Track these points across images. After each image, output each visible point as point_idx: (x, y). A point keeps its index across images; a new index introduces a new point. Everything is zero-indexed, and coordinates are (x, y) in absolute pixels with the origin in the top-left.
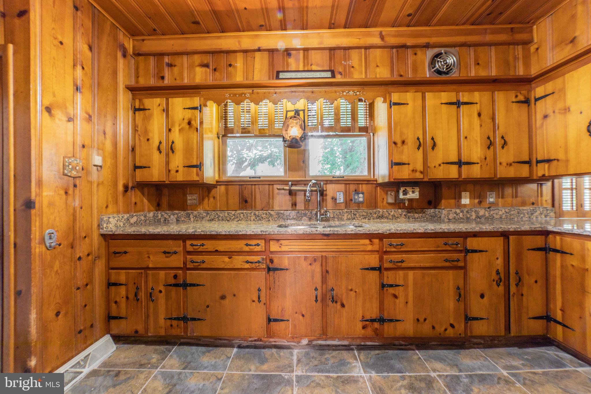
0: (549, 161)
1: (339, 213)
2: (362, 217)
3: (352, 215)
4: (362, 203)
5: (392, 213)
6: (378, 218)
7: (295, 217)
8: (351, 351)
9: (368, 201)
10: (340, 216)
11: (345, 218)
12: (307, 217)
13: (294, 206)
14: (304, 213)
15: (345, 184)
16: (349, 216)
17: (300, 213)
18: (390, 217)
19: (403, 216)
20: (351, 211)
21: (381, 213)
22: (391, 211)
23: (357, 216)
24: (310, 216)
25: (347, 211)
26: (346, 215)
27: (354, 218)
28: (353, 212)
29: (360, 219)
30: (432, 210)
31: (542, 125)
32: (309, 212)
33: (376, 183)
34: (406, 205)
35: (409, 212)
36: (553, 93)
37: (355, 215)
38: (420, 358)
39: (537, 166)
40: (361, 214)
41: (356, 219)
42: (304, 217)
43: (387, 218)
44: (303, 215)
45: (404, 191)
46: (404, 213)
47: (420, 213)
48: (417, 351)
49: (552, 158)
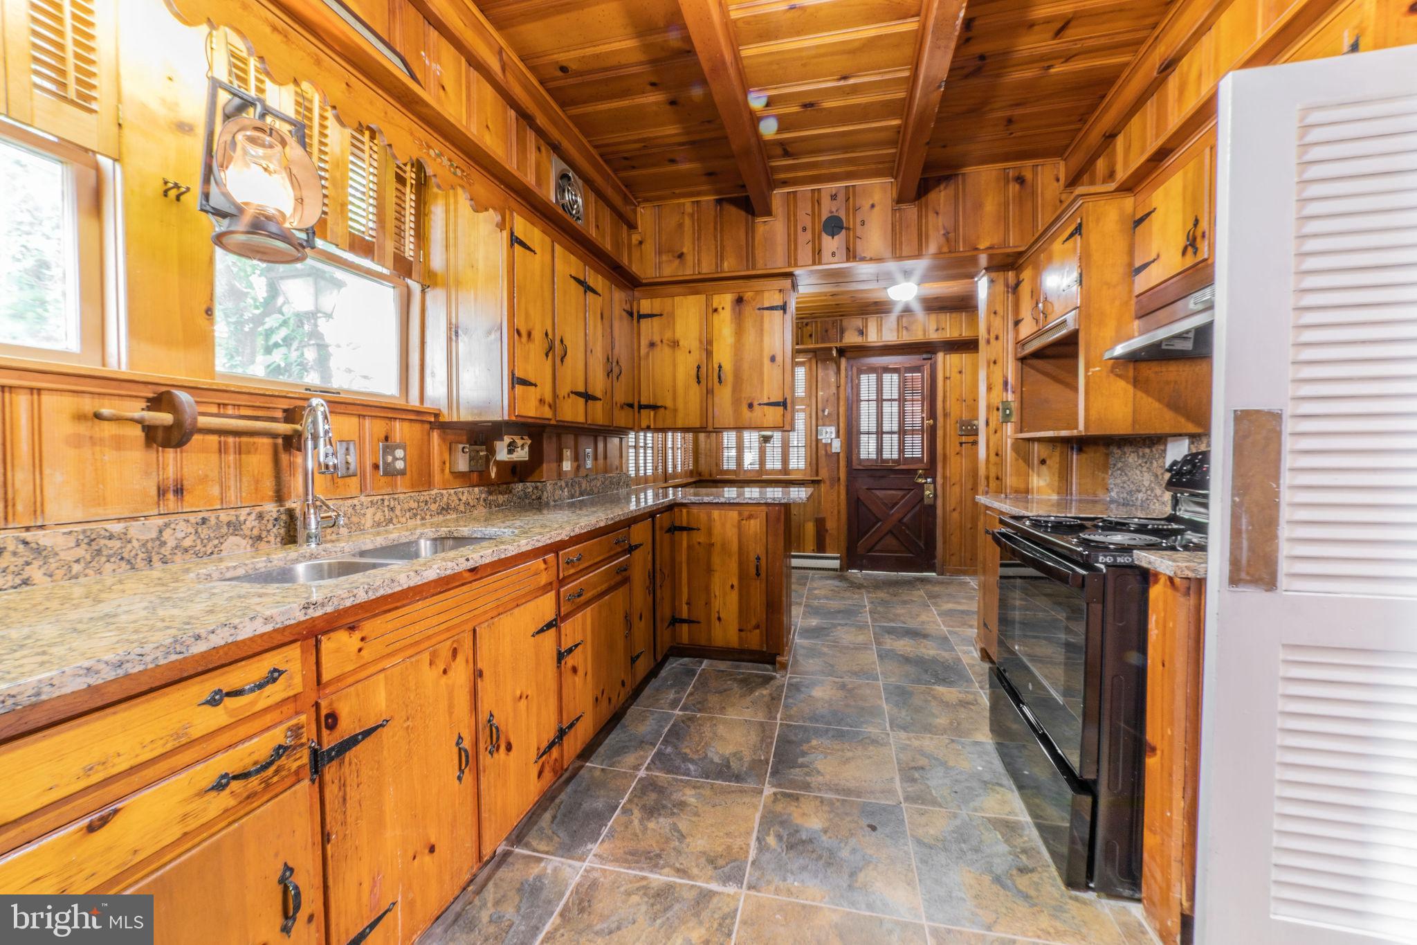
0: (654, 407)
1: (350, 510)
2: (408, 515)
3: (386, 509)
4: (402, 473)
5: (464, 498)
6: (441, 513)
7: (187, 543)
8: (510, 859)
9: (414, 470)
10: (355, 519)
11: (369, 523)
12: (244, 537)
13: (171, 496)
14: (229, 524)
15: (359, 416)
16: (379, 516)
17: (213, 521)
18: (462, 508)
19: (481, 502)
20: (383, 500)
21: (445, 499)
22: (463, 493)
23: (398, 512)
24: (256, 532)
25: (371, 502)
26: (370, 512)
27: (391, 521)
28: (386, 503)
29: (404, 520)
30: (520, 486)
31: (648, 354)
32: (253, 516)
33: (433, 420)
34: (493, 475)
35: (490, 493)
36: (661, 315)
37: (392, 509)
38: (603, 770)
39: (639, 412)
40: (406, 506)
41: (395, 521)
42: (232, 539)
43: (455, 509)
44: (224, 530)
45: (510, 445)
46: (483, 496)
47: (506, 493)
48: (588, 764)
49: (659, 404)
